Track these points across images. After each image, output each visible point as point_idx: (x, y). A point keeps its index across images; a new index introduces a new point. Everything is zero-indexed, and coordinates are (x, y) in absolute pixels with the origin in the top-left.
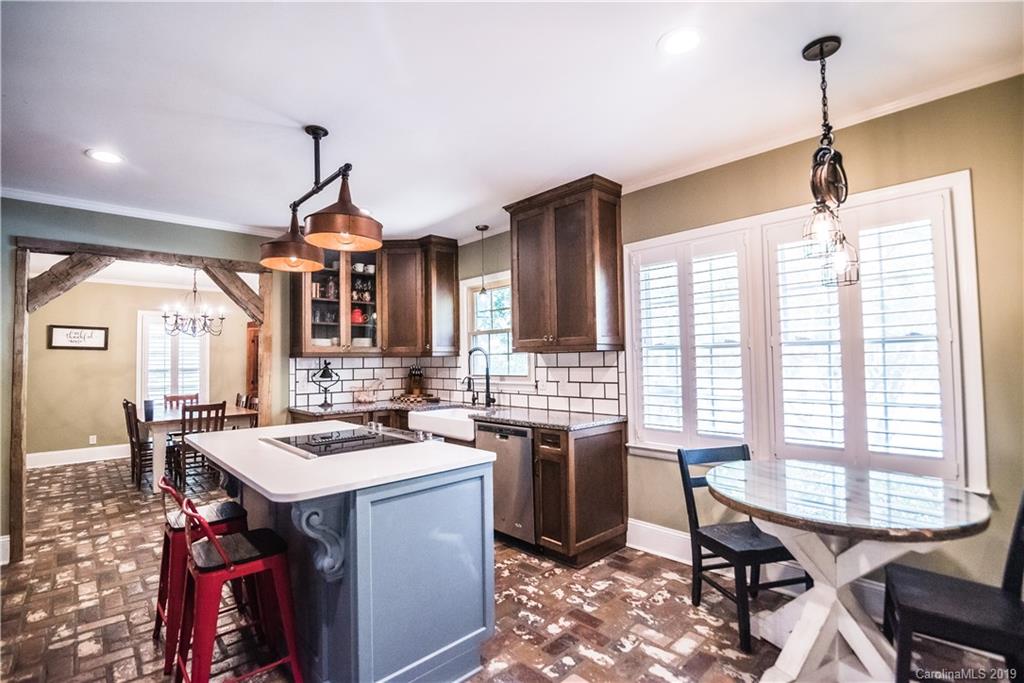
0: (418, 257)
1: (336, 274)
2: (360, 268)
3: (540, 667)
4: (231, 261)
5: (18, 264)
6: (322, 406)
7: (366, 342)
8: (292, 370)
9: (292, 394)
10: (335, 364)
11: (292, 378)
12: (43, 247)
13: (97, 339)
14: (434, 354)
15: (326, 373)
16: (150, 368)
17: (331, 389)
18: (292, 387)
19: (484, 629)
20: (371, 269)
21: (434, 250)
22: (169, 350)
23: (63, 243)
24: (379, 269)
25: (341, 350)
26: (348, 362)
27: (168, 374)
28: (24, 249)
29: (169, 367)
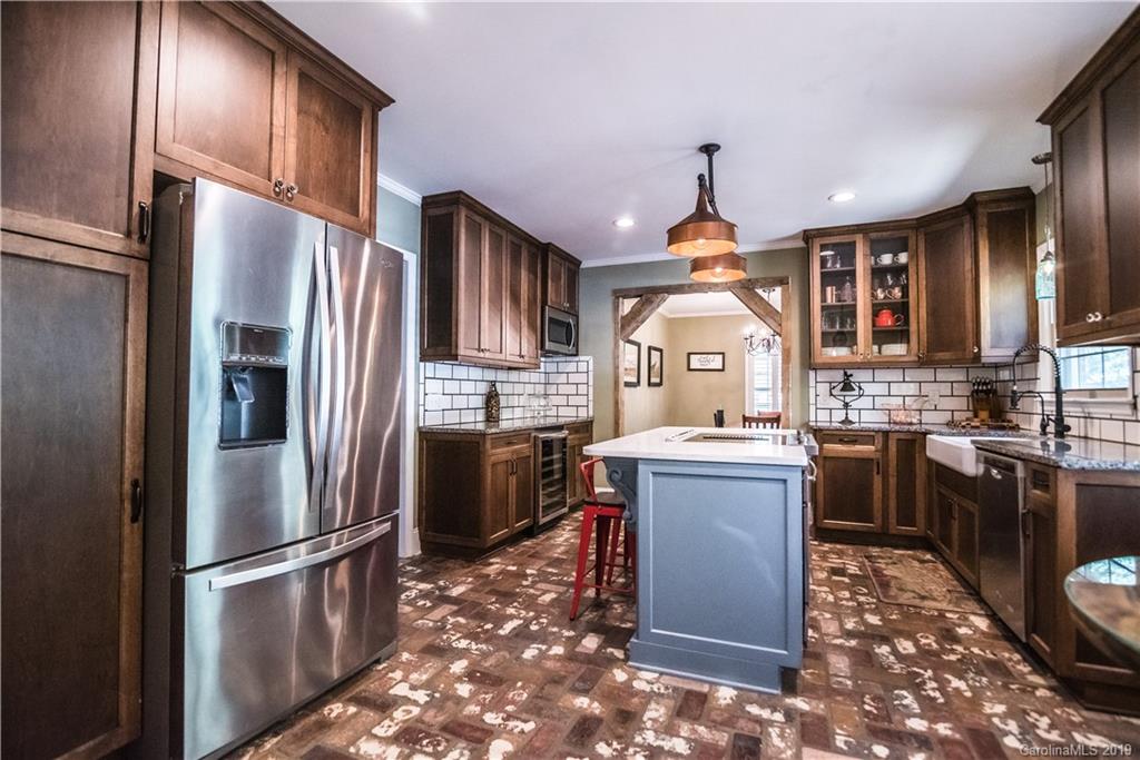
0: (967, 226)
1: (852, 274)
2: (887, 259)
3: (838, 731)
4: (750, 280)
5: (616, 308)
6: (842, 422)
7: (896, 350)
8: (812, 383)
9: (812, 408)
10: (858, 376)
11: (812, 391)
12: (626, 294)
13: (716, 362)
14: (983, 360)
15: (847, 386)
16: (756, 386)
17: (854, 405)
18: (812, 400)
19: (785, 652)
20: (903, 258)
21: (982, 212)
22: (771, 371)
23: (637, 289)
24: (914, 256)
25: (859, 359)
26: (881, 375)
27: (770, 393)
28: (618, 298)
29: (770, 386)
